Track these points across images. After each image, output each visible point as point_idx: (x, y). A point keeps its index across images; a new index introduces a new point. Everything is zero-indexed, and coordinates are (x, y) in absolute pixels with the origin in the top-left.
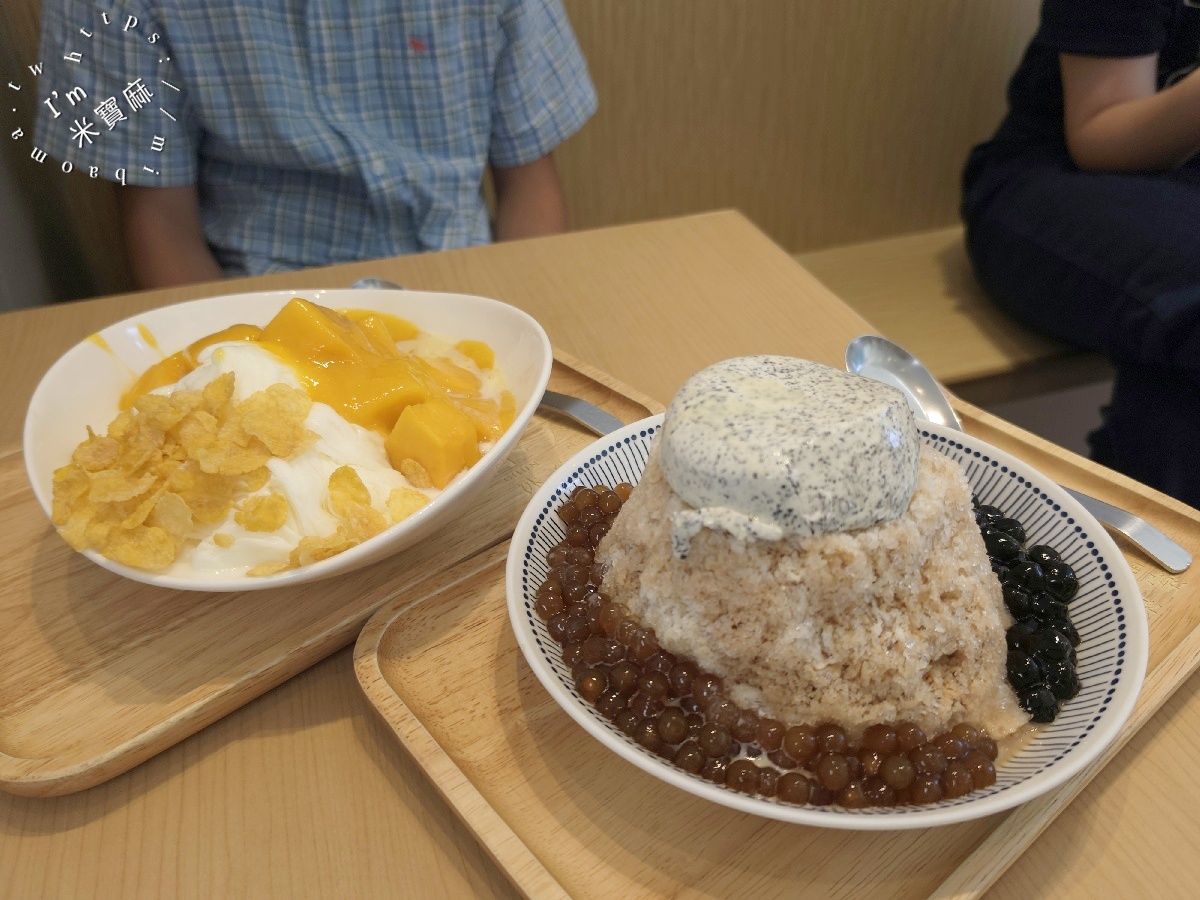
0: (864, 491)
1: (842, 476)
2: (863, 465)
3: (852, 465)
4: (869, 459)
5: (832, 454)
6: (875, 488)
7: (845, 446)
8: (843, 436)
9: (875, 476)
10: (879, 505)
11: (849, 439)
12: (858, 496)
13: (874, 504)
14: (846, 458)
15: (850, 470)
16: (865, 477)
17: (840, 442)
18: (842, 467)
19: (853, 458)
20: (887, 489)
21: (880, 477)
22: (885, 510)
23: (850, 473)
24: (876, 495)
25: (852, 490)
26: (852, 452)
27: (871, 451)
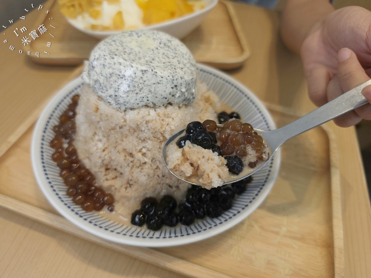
0: (108, 87)
1: (105, 76)
2: (114, 78)
3: (111, 75)
4: (118, 78)
5: (108, 66)
6: (112, 89)
7: (114, 67)
8: (116, 63)
9: (115, 85)
10: (110, 96)
11: (117, 66)
12: (105, 87)
13: (109, 95)
14: (111, 71)
15: (109, 75)
16: (112, 83)
17: (113, 64)
18: (107, 73)
19: (113, 73)
20: (117, 94)
21: (117, 87)
22: (112, 100)
23: (108, 77)
24: (111, 92)
25: (105, 83)
26: (114, 70)
27: (121, 76)
